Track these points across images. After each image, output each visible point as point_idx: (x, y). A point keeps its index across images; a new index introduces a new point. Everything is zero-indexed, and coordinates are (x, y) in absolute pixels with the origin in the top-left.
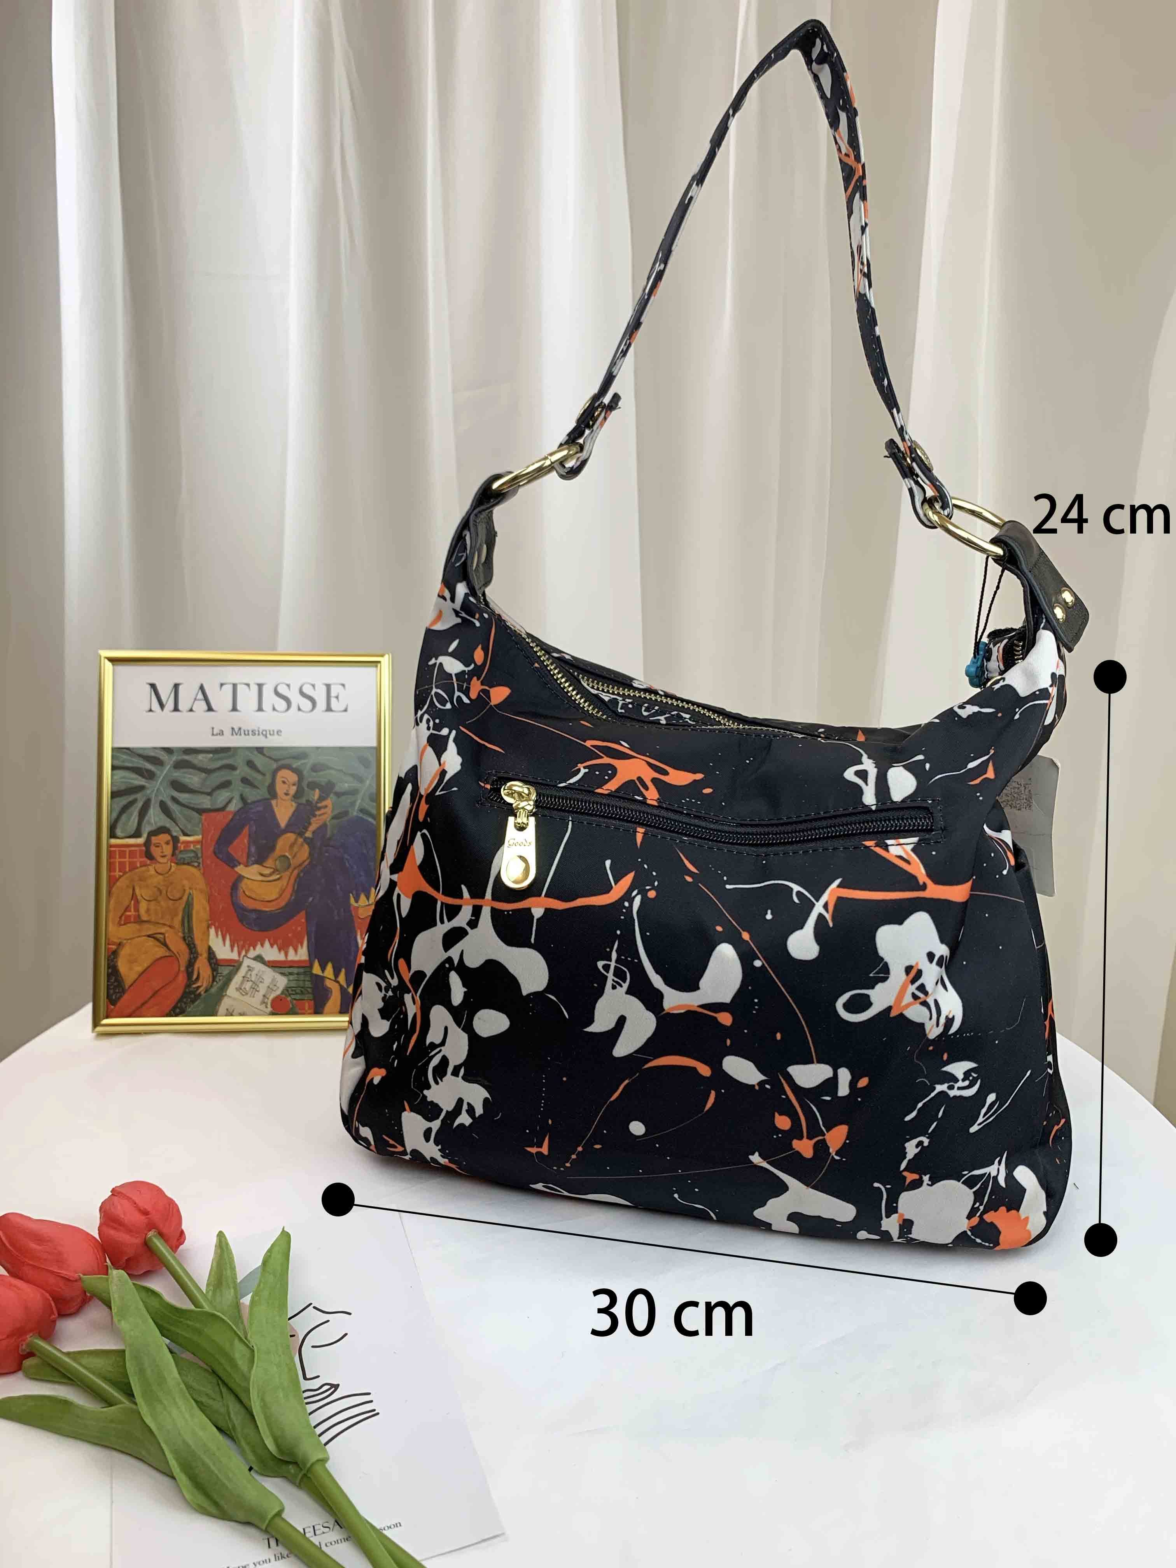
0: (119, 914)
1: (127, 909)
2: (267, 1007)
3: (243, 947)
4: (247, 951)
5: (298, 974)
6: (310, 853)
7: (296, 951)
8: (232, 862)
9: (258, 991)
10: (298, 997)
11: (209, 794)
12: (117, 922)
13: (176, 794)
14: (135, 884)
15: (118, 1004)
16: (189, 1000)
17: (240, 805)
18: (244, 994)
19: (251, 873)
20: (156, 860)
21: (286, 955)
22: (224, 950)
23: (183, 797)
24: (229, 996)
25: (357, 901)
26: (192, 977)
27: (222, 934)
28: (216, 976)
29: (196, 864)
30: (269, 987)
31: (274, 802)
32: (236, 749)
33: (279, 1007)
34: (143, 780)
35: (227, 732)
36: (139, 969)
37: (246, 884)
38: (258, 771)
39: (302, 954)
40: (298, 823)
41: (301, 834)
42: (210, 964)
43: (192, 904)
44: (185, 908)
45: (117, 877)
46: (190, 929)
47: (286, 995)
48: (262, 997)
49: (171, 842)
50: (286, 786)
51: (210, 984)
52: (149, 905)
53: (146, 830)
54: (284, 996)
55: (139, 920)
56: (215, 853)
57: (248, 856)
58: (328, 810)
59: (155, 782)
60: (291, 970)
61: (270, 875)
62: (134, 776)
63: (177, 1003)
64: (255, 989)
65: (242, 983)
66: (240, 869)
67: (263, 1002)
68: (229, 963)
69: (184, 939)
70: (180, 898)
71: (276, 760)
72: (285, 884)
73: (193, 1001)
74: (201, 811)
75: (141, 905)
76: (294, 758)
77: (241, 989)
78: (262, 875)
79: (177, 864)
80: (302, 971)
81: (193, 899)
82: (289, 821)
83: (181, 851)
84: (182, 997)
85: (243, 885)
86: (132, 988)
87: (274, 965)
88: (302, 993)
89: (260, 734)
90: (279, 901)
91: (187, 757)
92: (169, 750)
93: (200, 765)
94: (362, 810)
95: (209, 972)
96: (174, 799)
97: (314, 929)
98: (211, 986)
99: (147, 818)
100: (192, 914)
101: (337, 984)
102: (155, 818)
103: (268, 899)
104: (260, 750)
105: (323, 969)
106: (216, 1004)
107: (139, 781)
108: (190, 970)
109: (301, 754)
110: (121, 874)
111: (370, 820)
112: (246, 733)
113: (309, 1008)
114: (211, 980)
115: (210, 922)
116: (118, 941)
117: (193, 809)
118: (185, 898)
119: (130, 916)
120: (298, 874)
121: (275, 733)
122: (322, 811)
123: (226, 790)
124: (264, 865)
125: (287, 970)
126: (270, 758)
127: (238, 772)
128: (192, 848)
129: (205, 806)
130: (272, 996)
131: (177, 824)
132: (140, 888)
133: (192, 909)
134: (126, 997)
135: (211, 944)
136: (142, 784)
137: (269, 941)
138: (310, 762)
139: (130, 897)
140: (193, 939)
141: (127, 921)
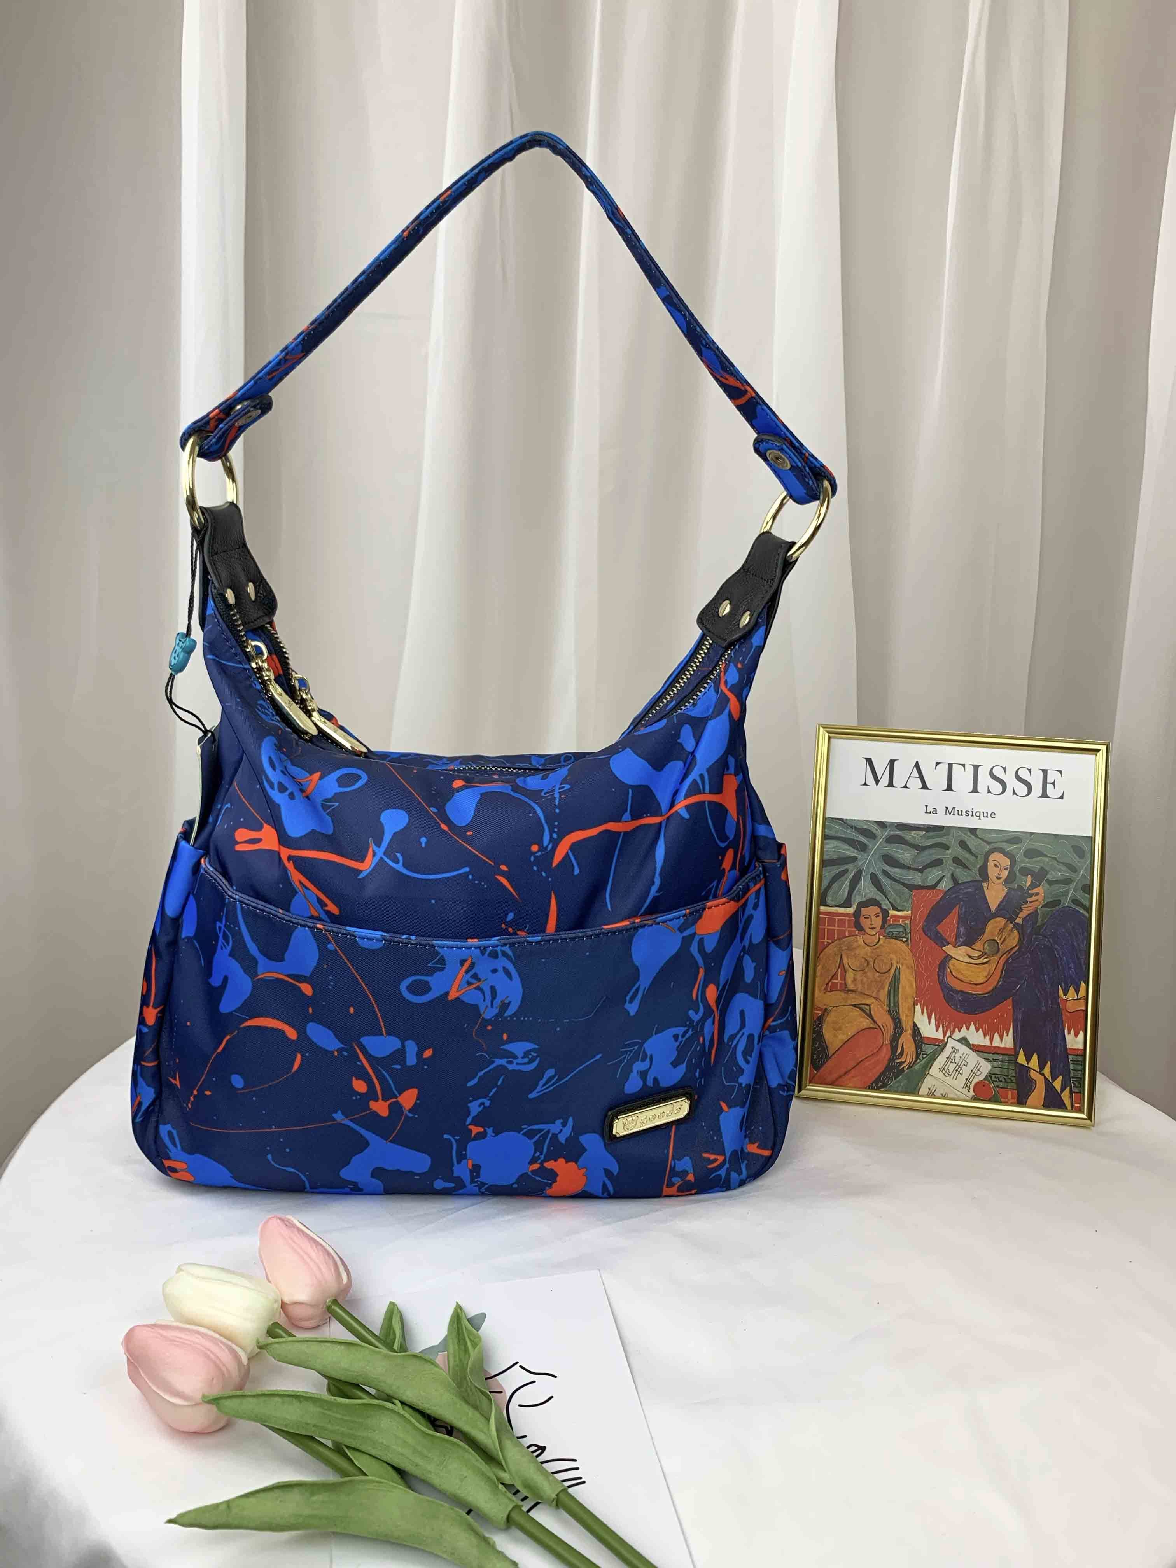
0: (827, 981)
1: (834, 976)
2: (970, 1092)
3: (948, 1027)
4: (953, 1032)
5: (1002, 1061)
6: (1020, 939)
7: (1001, 1037)
8: (941, 942)
9: (962, 1074)
10: (1001, 1085)
11: (921, 871)
12: (823, 988)
13: (887, 868)
14: (843, 953)
15: (820, 1071)
17: (951, 884)
18: (946, 1075)
19: (959, 953)
20: (865, 932)
21: (991, 1040)
22: (929, 1029)
23: (895, 871)
24: (932, 1076)
25: (1065, 995)
26: (896, 1052)
27: (927, 1013)
28: (920, 1054)
29: (905, 939)
30: (972, 1071)
31: (985, 885)
32: (950, 828)
33: (982, 1092)
34: (856, 851)
35: (941, 811)
36: (845, 1038)
37: (954, 965)
38: (970, 851)
39: (1007, 1041)
40: (1008, 909)
41: (1011, 920)
42: (915, 1040)
43: (899, 979)
44: (891, 981)
46: (897, 1004)
47: (989, 1081)
48: (964, 1081)
49: (881, 915)
50: (998, 869)
51: (914, 1061)
52: (855, 975)
53: (857, 899)
54: (986, 1082)
55: (845, 989)
56: (923, 929)
57: (958, 936)
58: (1040, 898)
59: (866, 855)
60: (996, 1057)
61: (978, 958)
62: (847, 847)
63: (880, 1076)
64: (958, 1070)
65: (946, 1064)
66: (949, 949)
67: (966, 1087)
68: (934, 1042)
69: (889, 1011)
70: (888, 972)
71: (989, 843)
72: (993, 969)
73: (895, 1078)
74: (911, 887)
75: (847, 974)
77: (944, 1069)
78: (970, 957)
79: (885, 937)
80: (1007, 1059)
81: (900, 974)
82: (999, 905)
83: (891, 925)
84: (885, 1070)
85: (950, 964)
86: (835, 1055)
87: (978, 1049)
88: (1006, 1081)
89: (974, 814)
90: (985, 985)
91: (899, 833)
92: (882, 825)
93: (912, 841)
94: (1075, 901)
95: (914, 1049)
96: (885, 873)
97: (1020, 1017)
98: (915, 1064)
99: (857, 889)
100: (898, 989)
101: (1042, 1077)
102: (866, 889)
103: (975, 982)
104: (973, 831)
105: (1028, 1060)
106: (919, 1082)
107: (851, 852)
108: (894, 1044)
109: (1015, 838)
110: (830, 941)
111: (1082, 911)
112: (960, 813)
113: (1012, 1098)
114: (914, 1057)
115: (916, 999)
116: (824, 1007)
117: (904, 884)
118: (892, 972)
120: (1008, 960)
121: (989, 815)
122: (1034, 898)
123: (937, 868)
124: (973, 947)
125: (991, 1056)
126: (982, 839)
127: (949, 852)
128: (901, 922)
129: (916, 883)
130: (976, 1080)
131: (886, 897)
132: (848, 958)
133: (899, 984)
134: (830, 1063)
135: (915, 1021)
136: (854, 855)
137: (975, 1025)
138: (1023, 847)
139: (838, 965)
140: (898, 1013)
141: (834, 989)
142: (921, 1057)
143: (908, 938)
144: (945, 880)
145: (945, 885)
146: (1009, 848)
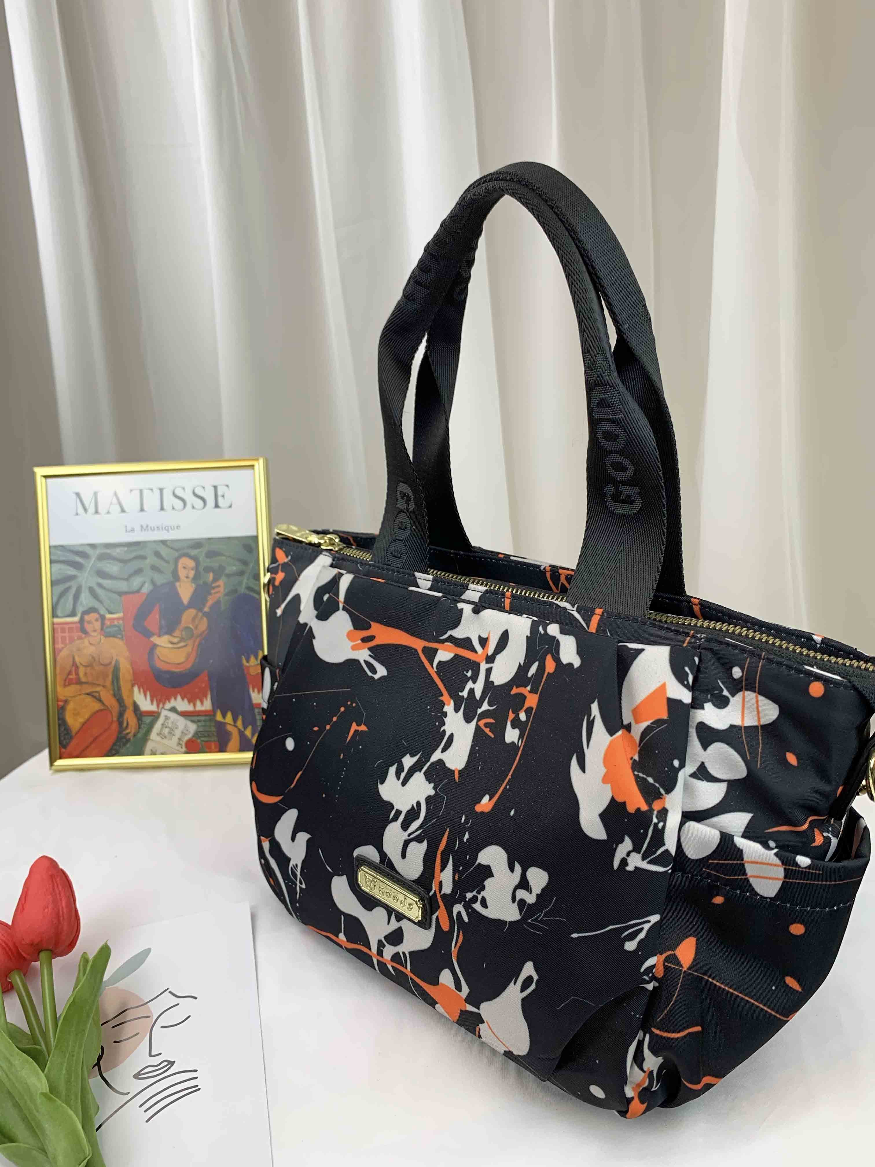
0: (64, 678)
1: (70, 673)
2: (182, 748)
3: (161, 701)
4: (164, 704)
5: (204, 721)
6: (208, 624)
7: (202, 702)
8: (148, 634)
9: (175, 736)
10: (206, 739)
11: (127, 580)
12: (62, 684)
13: (101, 581)
14: (74, 654)
15: (69, 748)
16: (122, 744)
17: (151, 588)
18: (163, 737)
19: (163, 641)
20: (89, 634)
21: (195, 705)
22: (146, 704)
23: (106, 582)
24: (152, 740)
25: (248, 661)
26: (122, 725)
27: (143, 691)
28: (141, 724)
29: (120, 636)
30: (182, 732)
31: (177, 584)
32: (145, 542)
33: (192, 747)
34: (75, 570)
35: (137, 528)
36: (81, 721)
37: (160, 651)
38: (164, 559)
40: (197, 600)
41: (200, 610)
42: (136, 715)
43: (119, 668)
44: (113, 672)
46: (119, 689)
47: (196, 738)
48: (177, 740)
49: (100, 620)
50: (186, 571)
51: (137, 730)
52: (86, 669)
54: (194, 738)
55: (79, 682)
56: (133, 626)
57: (161, 628)
58: (222, 589)
60: (199, 718)
61: (178, 643)
63: (113, 746)
64: (171, 733)
65: (161, 730)
66: (155, 639)
67: (179, 744)
68: (151, 714)
69: (114, 695)
70: (109, 665)
71: (177, 550)
72: (191, 650)
73: (125, 744)
74: (121, 594)
75: (79, 670)
76: (191, 547)
77: (161, 734)
78: (172, 643)
79: (106, 637)
81: (119, 665)
82: (190, 599)
84: (116, 741)
85: (158, 651)
86: (77, 735)
87: (184, 714)
89: (164, 528)
90: (186, 663)
91: (107, 551)
92: (93, 546)
93: (117, 556)
94: (249, 588)
95: (136, 721)
96: (100, 585)
97: (215, 685)
98: (138, 733)
100: (119, 676)
101: (236, 729)
103: (177, 662)
104: (164, 542)
105: (224, 716)
108: (121, 720)
109: (197, 544)
110: (63, 646)
111: (254, 595)
112: (153, 529)
113: (215, 748)
114: (137, 727)
115: (134, 682)
116: (64, 698)
117: (115, 592)
118: (113, 663)
120: (200, 642)
121: (176, 527)
122: (217, 590)
123: (139, 576)
124: (173, 634)
125: (196, 718)
126: (172, 548)
127: (148, 561)
128: (116, 623)
129: (124, 590)
130: (186, 738)
132: (78, 657)
133: (119, 672)
134: (74, 743)
135: (135, 699)
136: (74, 573)
137: (181, 695)
138: (204, 550)
139: (71, 664)
140: (121, 695)
141: (70, 683)
142: (142, 726)
143: (122, 636)
144: (146, 585)
145: (146, 589)
146: (194, 552)
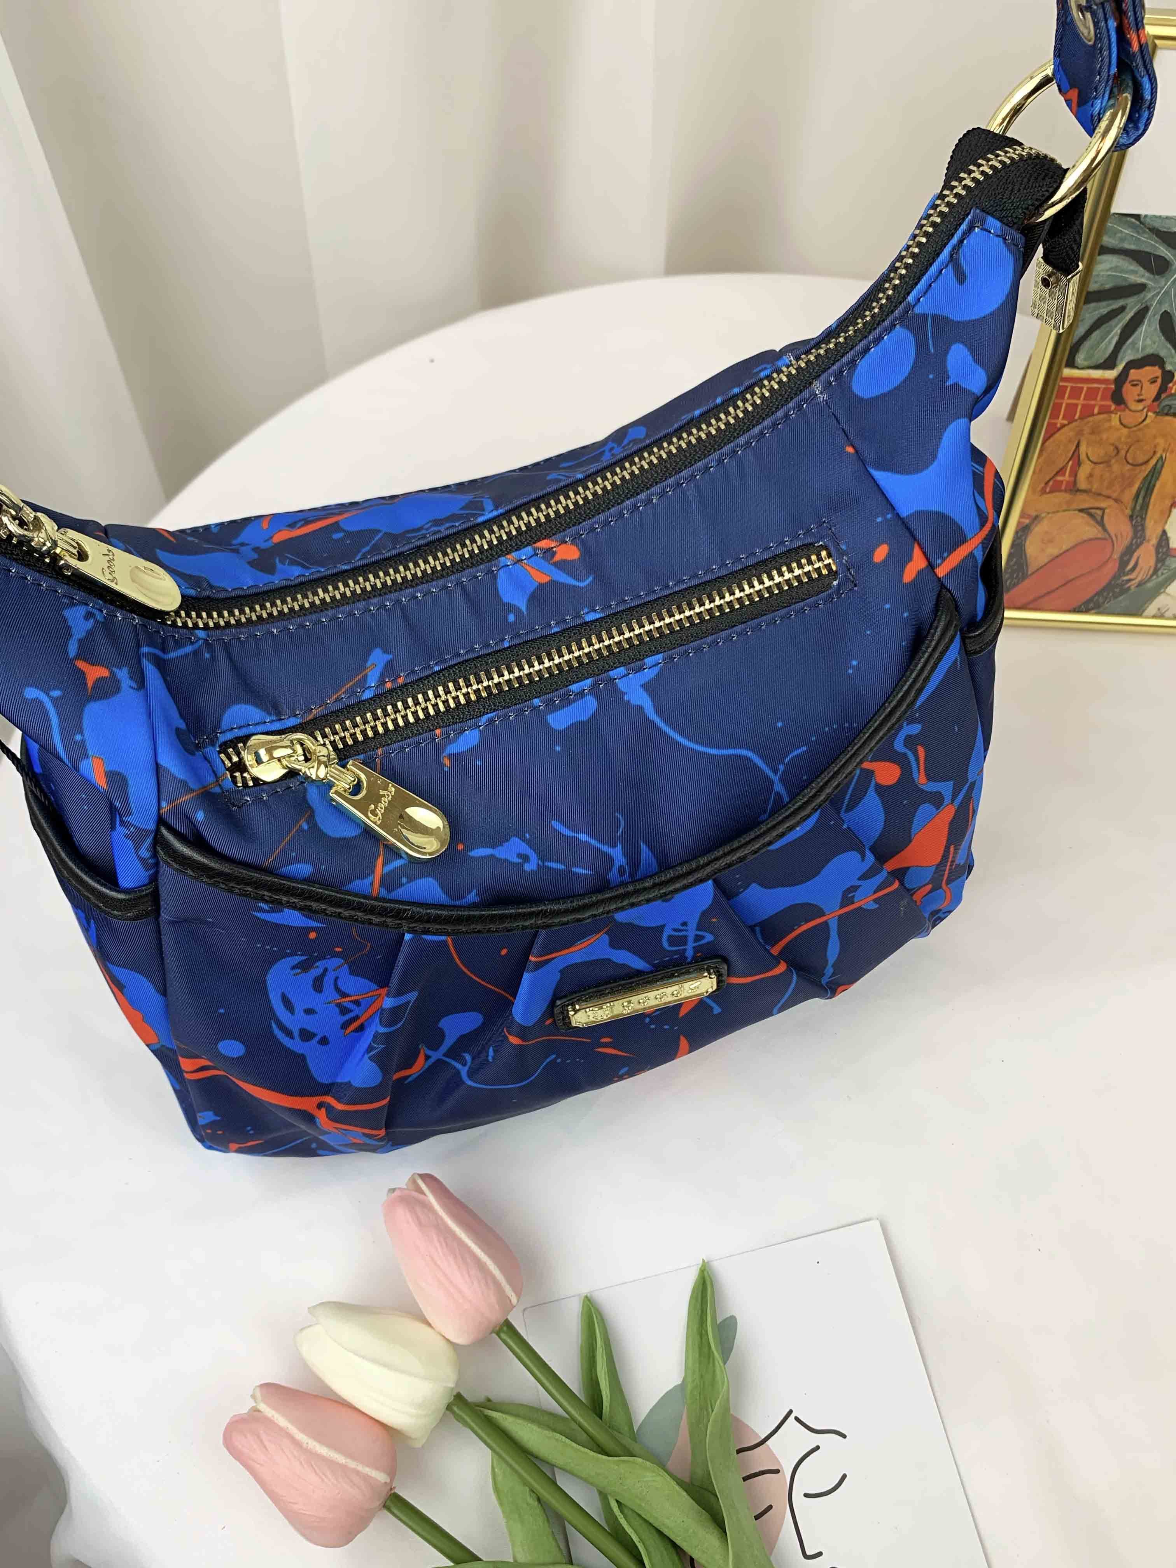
0: (1048, 479)
1: (1062, 471)
12: (1039, 487)
14: (1082, 438)
20: (1127, 407)
24: (1168, 594)
26: (1126, 568)
28: (1159, 569)
36: (1056, 552)
42: (1157, 552)
43: (1160, 473)
44: (1147, 476)
45: (1058, 425)
46: (1145, 507)
49: (1159, 380)
51: (1148, 576)
52: (1093, 469)
55: (1073, 488)
59: (1164, 281)
62: (1134, 266)
63: (1093, 597)
69: (1131, 517)
70: (1146, 462)
75: (1081, 468)
79: (1157, 413)
81: (1162, 466)
84: (1104, 589)
86: (1037, 573)
95: (1152, 562)
98: (1149, 580)
99: (1133, 338)
100: (1154, 486)
102: (1146, 338)
106: (1148, 603)
107: (1136, 276)
108: (1126, 557)
110: (1066, 422)
114: (1151, 572)
116: (1034, 514)
118: (1153, 462)
119: (1062, 482)
132: (1088, 445)
133: (1157, 479)
134: (1026, 583)
135: (1168, 527)
136: (1143, 280)
139: (1070, 455)
140: (1144, 520)
141: (1056, 488)
